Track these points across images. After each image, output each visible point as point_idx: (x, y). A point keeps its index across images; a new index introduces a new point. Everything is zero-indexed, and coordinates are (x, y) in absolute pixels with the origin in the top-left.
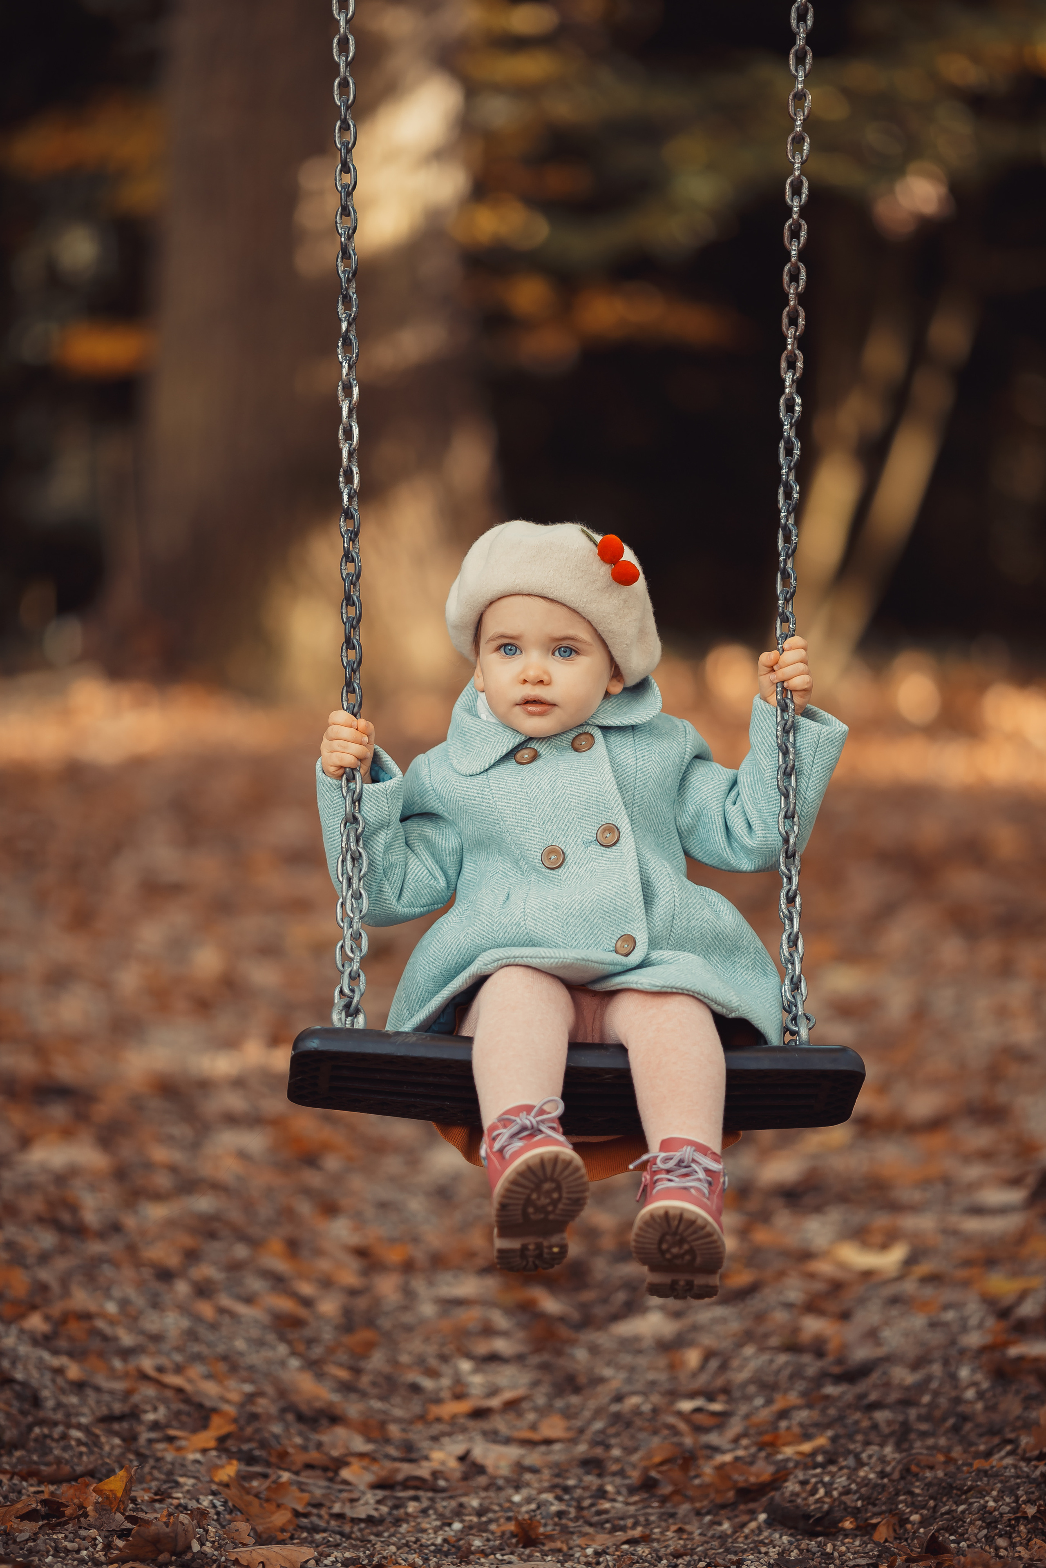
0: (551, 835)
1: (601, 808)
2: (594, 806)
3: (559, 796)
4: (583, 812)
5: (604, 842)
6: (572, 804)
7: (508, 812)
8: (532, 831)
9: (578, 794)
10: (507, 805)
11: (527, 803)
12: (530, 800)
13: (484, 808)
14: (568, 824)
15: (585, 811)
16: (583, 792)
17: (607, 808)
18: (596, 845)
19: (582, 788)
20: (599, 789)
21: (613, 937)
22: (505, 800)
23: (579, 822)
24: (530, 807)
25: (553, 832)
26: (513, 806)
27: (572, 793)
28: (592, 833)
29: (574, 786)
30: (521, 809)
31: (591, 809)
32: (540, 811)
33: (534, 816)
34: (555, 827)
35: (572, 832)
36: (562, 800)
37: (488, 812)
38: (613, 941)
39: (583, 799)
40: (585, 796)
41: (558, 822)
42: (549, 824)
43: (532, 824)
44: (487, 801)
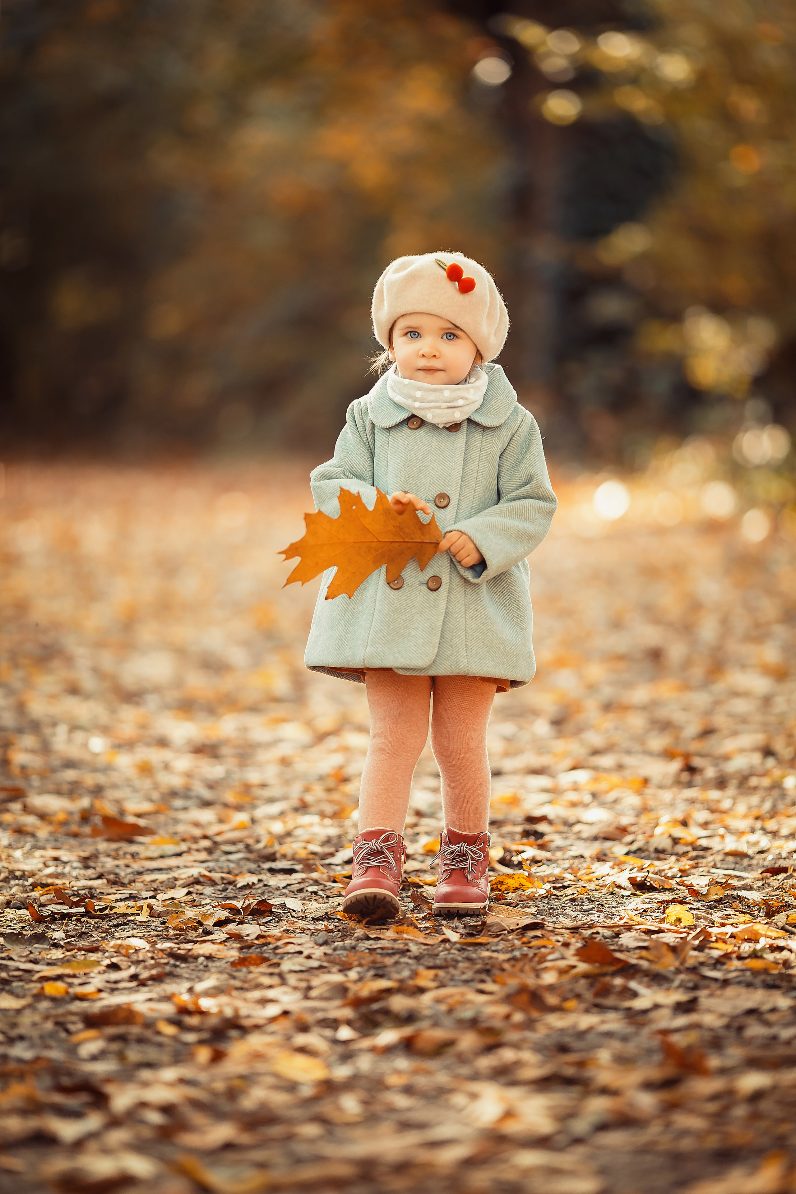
0: (409, 486)
1: (446, 483)
2: (443, 480)
3: (425, 466)
4: (434, 481)
5: (439, 505)
6: (430, 473)
7: (392, 463)
8: (399, 479)
9: (436, 470)
10: (393, 458)
11: (404, 461)
12: (407, 460)
13: (381, 456)
14: (422, 484)
15: (436, 481)
16: (440, 470)
17: (449, 484)
18: (433, 504)
19: (441, 467)
20: (450, 472)
21: (427, 575)
22: (393, 455)
23: (429, 486)
24: (405, 465)
25: (411, 485)
26: (396, 460)
27: (433, 467)
28: (433, 495)
29: (436, 464)
30: (399, 463)
31: (440, 481)
32: (410, 469)
33: (405, 470)
34: (414, 483)
35: (422, 490)
36: (426, 469)
37: (382, 460)
38: (427, 577)
39: (438, 474)
40: (440, 472)
41: (417, 480)
42: (411, 479)
43: (401, 474)
44: (384, 452)
